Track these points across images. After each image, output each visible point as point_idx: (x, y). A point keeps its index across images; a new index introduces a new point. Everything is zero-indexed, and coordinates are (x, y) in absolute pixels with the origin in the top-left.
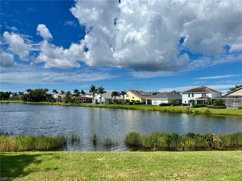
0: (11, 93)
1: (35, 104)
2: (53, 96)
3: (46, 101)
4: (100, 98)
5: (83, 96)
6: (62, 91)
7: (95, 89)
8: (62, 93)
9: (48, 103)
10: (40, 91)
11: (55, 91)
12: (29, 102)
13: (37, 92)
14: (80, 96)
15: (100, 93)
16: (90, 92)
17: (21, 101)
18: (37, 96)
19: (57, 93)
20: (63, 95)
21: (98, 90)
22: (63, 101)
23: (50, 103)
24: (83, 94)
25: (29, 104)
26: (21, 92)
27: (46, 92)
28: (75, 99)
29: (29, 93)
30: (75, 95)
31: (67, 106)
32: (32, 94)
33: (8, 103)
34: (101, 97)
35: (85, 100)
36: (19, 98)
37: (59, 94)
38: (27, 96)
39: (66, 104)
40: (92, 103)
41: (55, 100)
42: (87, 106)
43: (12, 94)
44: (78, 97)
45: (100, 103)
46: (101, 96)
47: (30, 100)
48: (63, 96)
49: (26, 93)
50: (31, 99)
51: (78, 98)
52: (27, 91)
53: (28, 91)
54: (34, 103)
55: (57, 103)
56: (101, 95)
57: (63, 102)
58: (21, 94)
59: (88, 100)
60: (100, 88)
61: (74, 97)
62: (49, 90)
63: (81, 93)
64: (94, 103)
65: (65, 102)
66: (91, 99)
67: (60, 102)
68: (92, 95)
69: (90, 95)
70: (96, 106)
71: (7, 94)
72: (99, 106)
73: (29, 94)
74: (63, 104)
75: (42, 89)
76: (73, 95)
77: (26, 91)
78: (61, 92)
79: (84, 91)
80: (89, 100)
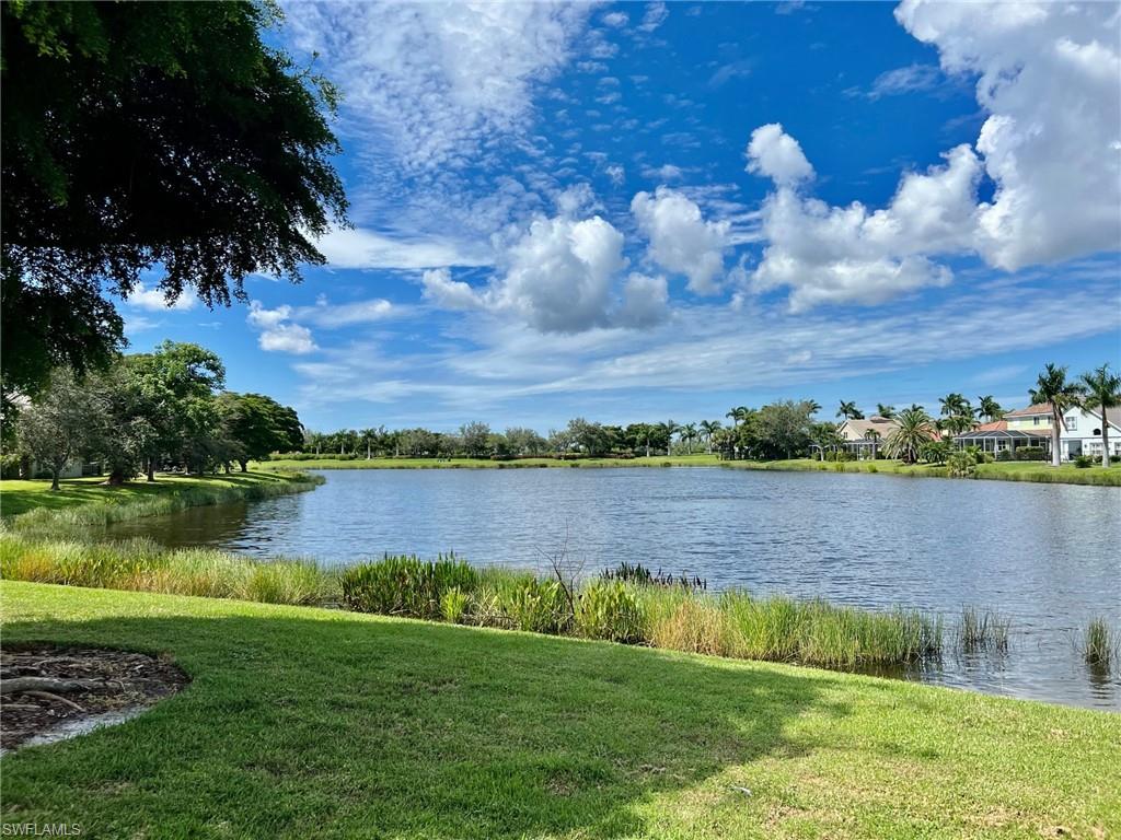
0: (674, 428)
1: (767, 470)
2: (842, 433)
3: (810, 458)
4: (1097, 432)
5: (993, 427)
6: (881, 408)
7: (1066, 383)
8: (883, 416)
9: (822, 463)
10: (781, 412)
11: (849, 410)
12: (744, 463)
13: (771, 415)
14: (975, 427)
15: (1096, 405)
16: (1035, 402)
17: (713, 459)
18: (772, 436)
19: (858, 416)
20: (889, 425)
21: (1083, 390)
22: (887, 452)
23: (831, 465)
24: (991, 414)
25: (740, 469)
26: (710, 423)
27: (811, 415)
28: (949, 443)
29: (741, 422)
30: (951, 424)
31: (912, 475)
32: (753, 426)
33: (668, 465)
34: (1106, 426)
35: (1007, 447)
36: (701, 445)
37: (866, 424)
38: (732, 437)
39: (907, 469)
40: (1051, 459)
41: (850, 452)
42: (1023, 478)
43: (677, 431)
44: (964, 432)
45: (1100, 460)
46: (1104, 420)
47: (746, 454)
48: (888, 431)
49: (729, 425)
50: (748, 450)
51: (965, 435)
52: (733, 418)
53: (736, 414)
54: (764, 465)
55: (862, 463)
56: (1104, 414)
57: (889, 458)
58: (711, 428)
59: (1023, 448)
60: (1094, 375)
61: (945, 432)
62: (820, 407)
63: (976, 411)
64: (1061, 464)
65: (899, 458)
66: (1043, 439)
67: (877, 458)
68: (1043, 417)
69: (1036, 419)
70: (1075, 478)
71: (659, 430)
72: (1094, 477)
73: (742, 428)
74: (891, 470)
75: (790, 403)
76: (939, 426)
77: (727, 416)
78: (877, 411)
79: (993, 400)
80: (1029, 446)
